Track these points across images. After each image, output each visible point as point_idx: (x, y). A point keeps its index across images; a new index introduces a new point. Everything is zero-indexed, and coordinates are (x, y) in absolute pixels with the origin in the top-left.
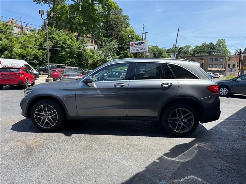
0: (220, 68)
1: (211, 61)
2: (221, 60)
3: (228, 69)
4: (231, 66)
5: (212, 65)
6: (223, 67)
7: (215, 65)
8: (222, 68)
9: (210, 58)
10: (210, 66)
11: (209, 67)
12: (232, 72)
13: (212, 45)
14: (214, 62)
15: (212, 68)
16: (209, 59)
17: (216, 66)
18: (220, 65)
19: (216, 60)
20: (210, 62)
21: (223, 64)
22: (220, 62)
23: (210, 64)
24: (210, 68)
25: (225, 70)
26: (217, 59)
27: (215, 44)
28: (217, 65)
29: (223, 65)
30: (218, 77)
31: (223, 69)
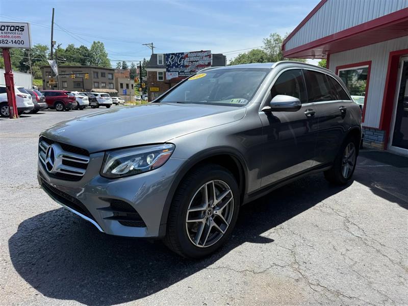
0: (110, 88)
1: (96, 77)
2: (110, 76)
3: (121, 91)
4: (125, 86)
5: (98, 83)
6: (115, 87)
7: (103, 83)
8: (113, 89)
9: (94, 72)
10: (96, 84)
11: (93, 86)
12: (126, 94)
13: (86, 50)
14: (101, 79)
15: (98, 88)
16: (92, 73)
17: (104, 85)
18: (110, 83)
19: (103, 75)
20: (94, 78)
21: (114, 81)
22: (109, 79)
23: (95, 82)
24: (95, 88)
25: (116, 91)
26: (104, 73)
27: (89, 48)
28: (105, 83)
29: (113, 84)
30: (117, 102)
31: (115, 91)
